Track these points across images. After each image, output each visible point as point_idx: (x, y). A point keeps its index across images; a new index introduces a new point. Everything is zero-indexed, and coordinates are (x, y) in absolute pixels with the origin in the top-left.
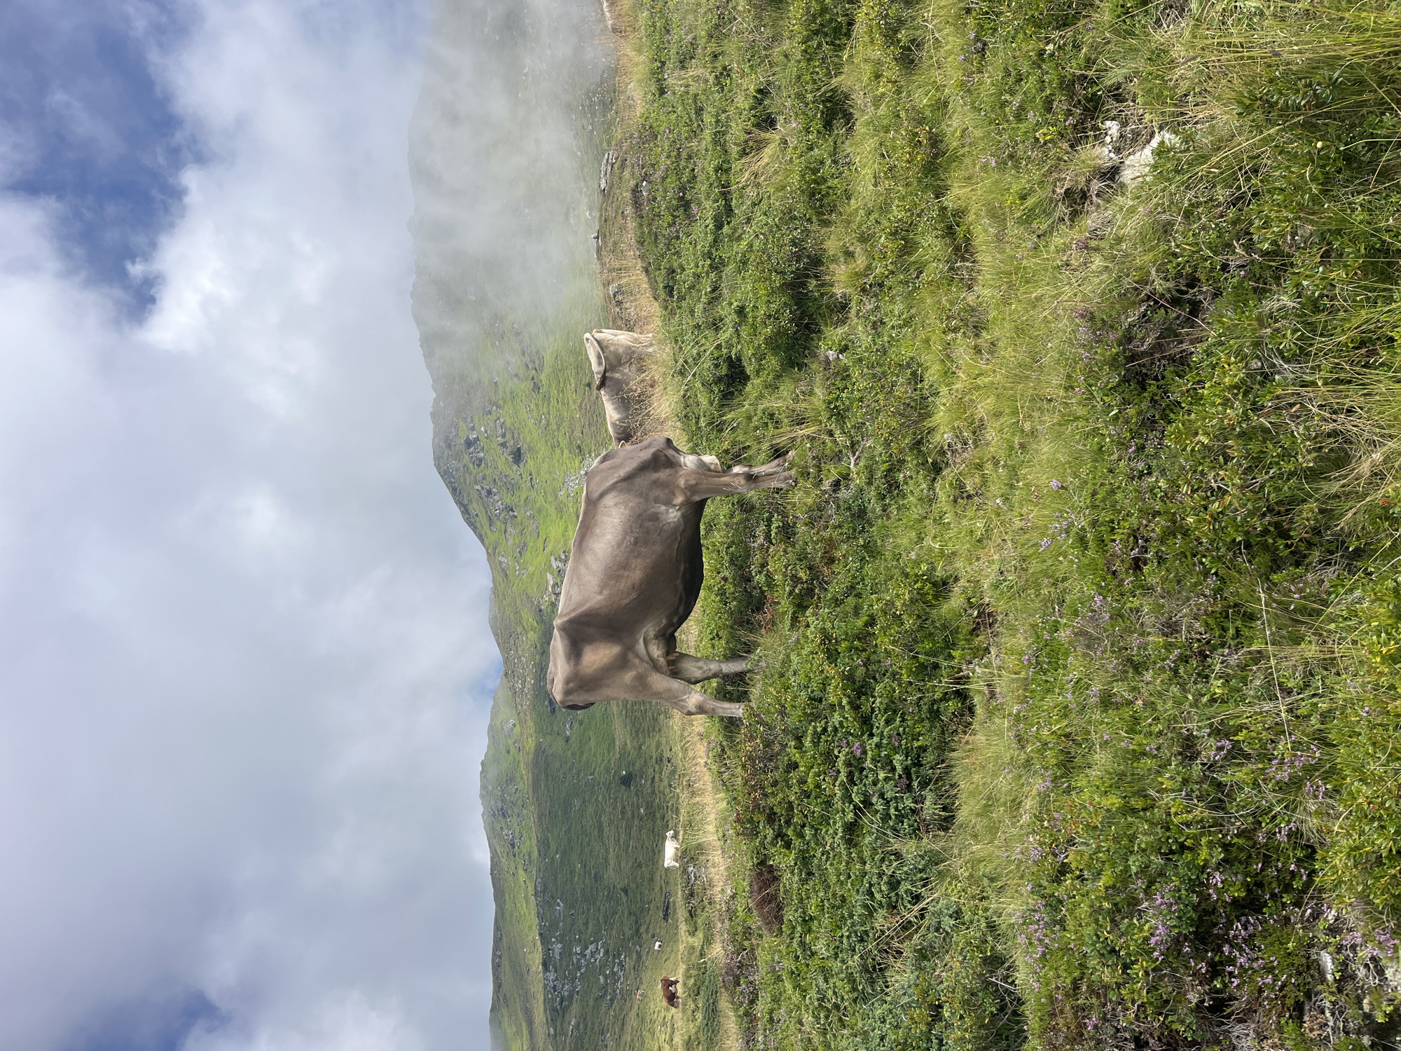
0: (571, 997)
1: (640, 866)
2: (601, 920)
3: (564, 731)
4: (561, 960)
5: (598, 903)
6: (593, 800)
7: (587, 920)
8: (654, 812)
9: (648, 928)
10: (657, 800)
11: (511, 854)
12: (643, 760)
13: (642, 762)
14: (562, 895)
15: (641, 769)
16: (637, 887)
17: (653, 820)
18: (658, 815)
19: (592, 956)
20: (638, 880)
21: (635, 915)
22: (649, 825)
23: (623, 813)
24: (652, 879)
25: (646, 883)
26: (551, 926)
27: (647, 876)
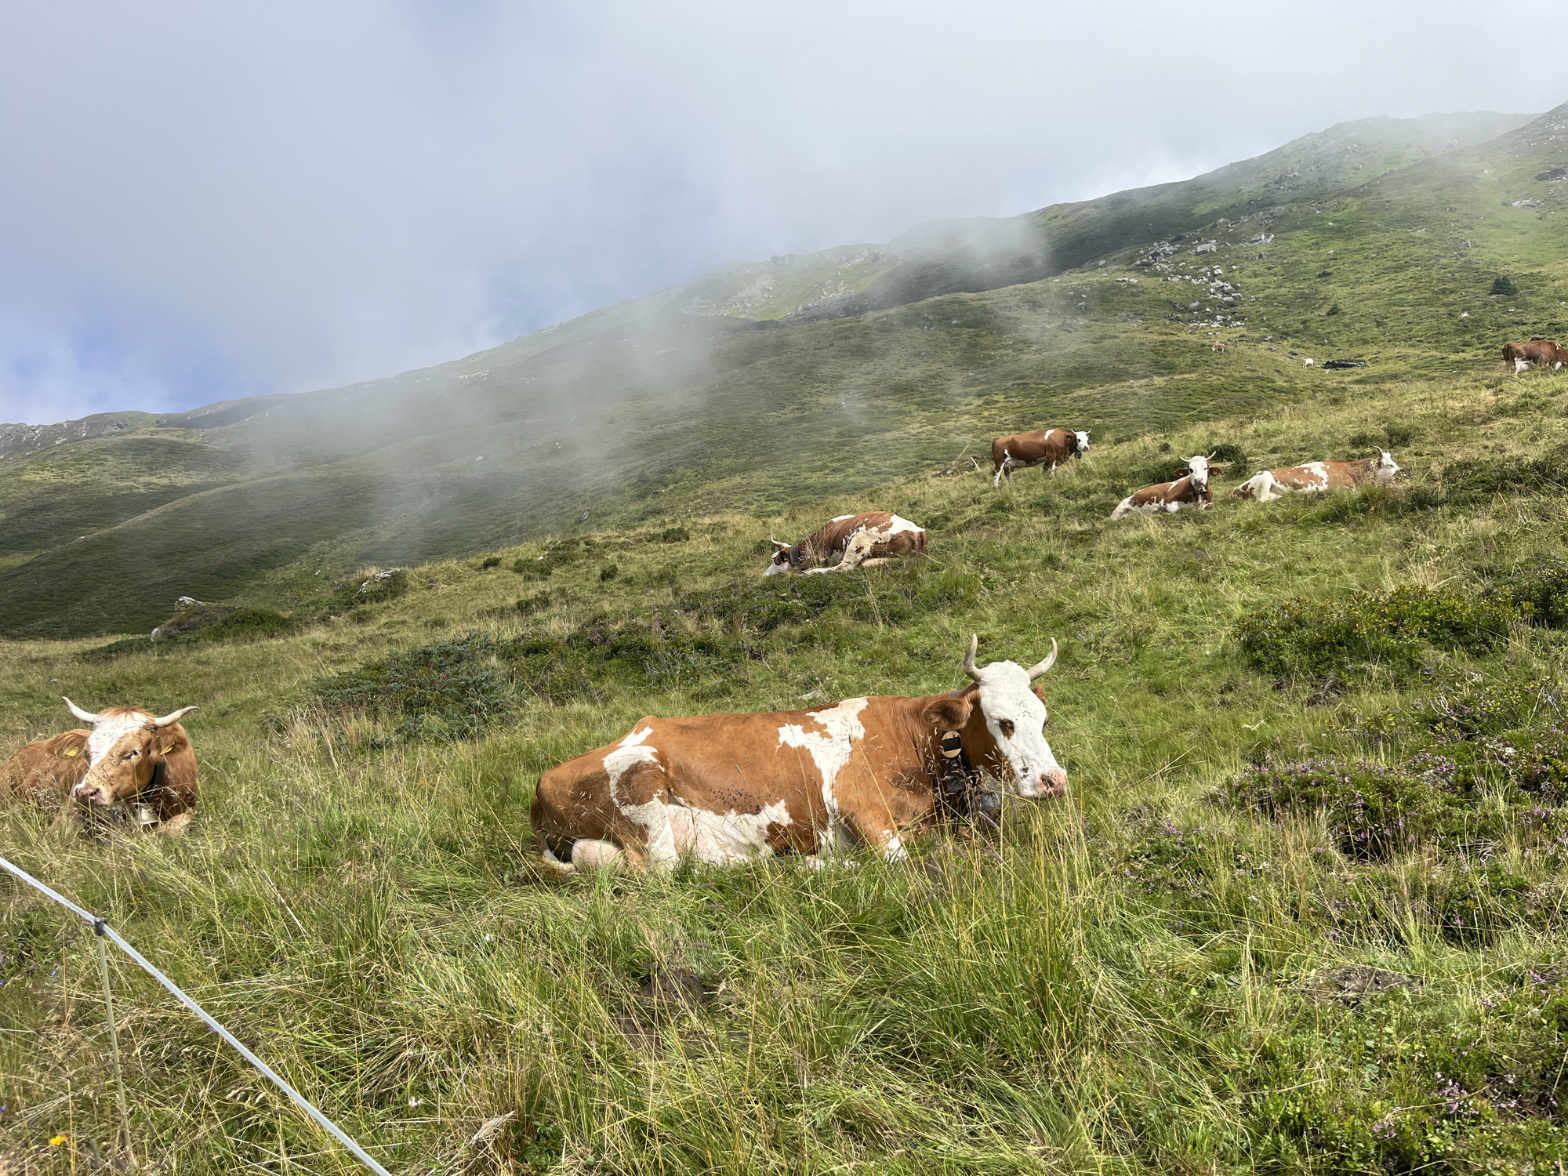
0: (1157, 274)
1: (1379, 324)
2: (1268, 292)
3: (1517, 199)
4: (1198, 254)
5: (1288, 284)
6: (1436, 252)
7: (1261, 275)
8: (1470, 331)
9: (1298, 347)
10: (1490, 333)
11: (1268, 181)
12: (1545, 305)
13: (1540, 305)
14: (1281, 238)
15: (1531, 305)
16: (1346, 326)
17: (1456, 331)
18: (1467, 337)
19: (1217, 289)
20: (1357, 326)
21: (1306, 328)
22: (1447, 327)
23: (1444, 292)
24: (1365, 342)
25: (1355, 335)
26: (1231, 235)
27: (1368, 336)
